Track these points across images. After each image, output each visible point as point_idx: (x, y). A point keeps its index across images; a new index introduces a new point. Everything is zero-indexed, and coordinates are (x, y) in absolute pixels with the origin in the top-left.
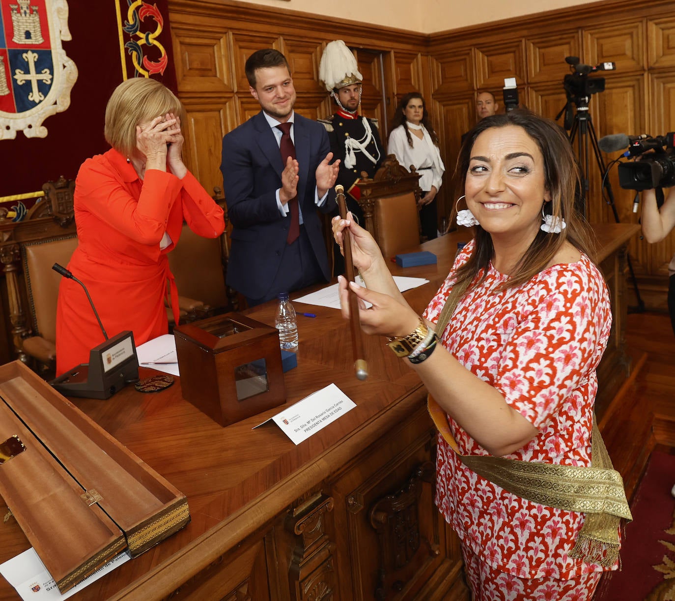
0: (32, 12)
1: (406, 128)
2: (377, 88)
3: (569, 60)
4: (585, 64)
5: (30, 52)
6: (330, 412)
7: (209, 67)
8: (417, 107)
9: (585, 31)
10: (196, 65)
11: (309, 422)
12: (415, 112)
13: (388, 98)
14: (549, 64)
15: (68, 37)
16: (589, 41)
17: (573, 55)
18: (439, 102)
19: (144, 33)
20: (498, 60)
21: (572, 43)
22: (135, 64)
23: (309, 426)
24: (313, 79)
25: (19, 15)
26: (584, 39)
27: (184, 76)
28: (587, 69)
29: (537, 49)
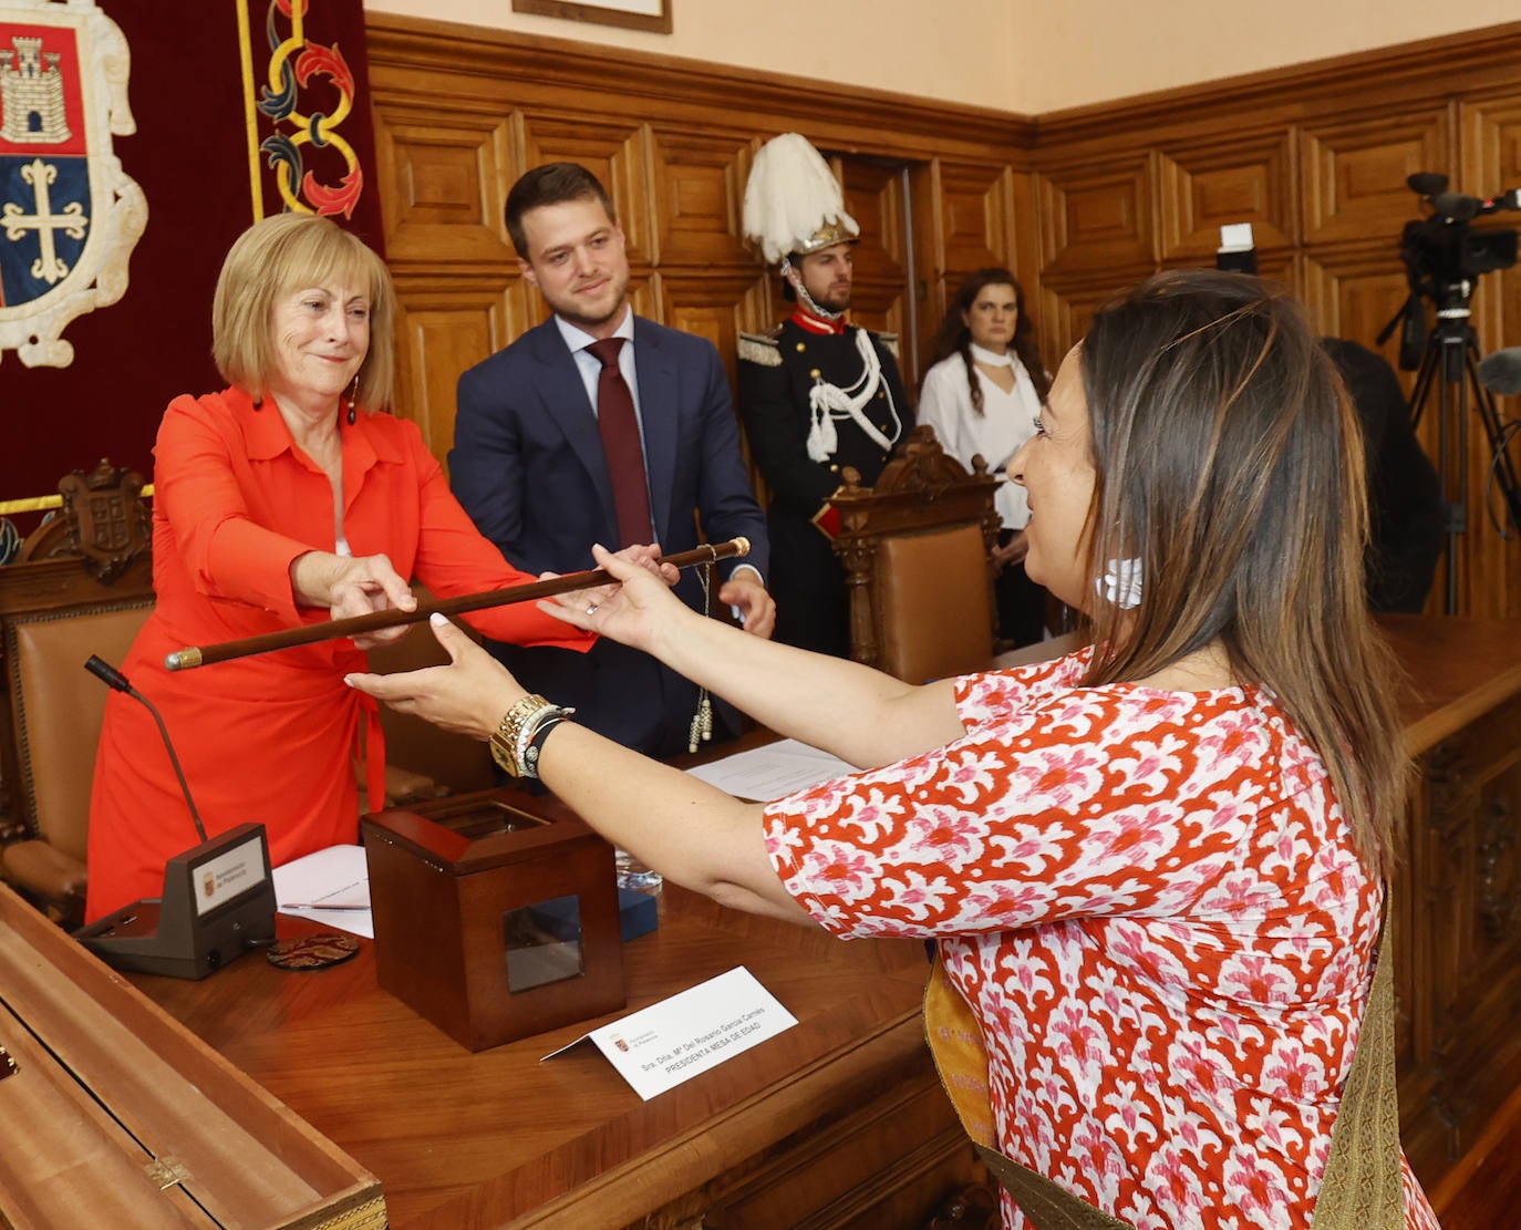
0: (45, 67)
1: (969, 360)
2: (895, 256)
3: (1416, 183)
4: (1466, 192)
5: (38, 163)
6: (731, 1031)
7: (464, 201)
8: (999, 308)
9: (1468, 103)
10: (431, 195)
11: (677, 1052)
12: (995, 320)
13: (922, 284)
14: (1361, 195)
15: (128, 127)
16: (1478, 133)
17: (1430, 169)
18: (1059, 294)
19: (308, 116)
20: (1222, 182)
21: (1429, 136)
22: (285, 190)
23: (676, 1059)
24: (724, 231)
25: (15, 74)
26: (1463, 126)
27: (403, 221)
28: (1469, 207)
29: (1331, 155)
